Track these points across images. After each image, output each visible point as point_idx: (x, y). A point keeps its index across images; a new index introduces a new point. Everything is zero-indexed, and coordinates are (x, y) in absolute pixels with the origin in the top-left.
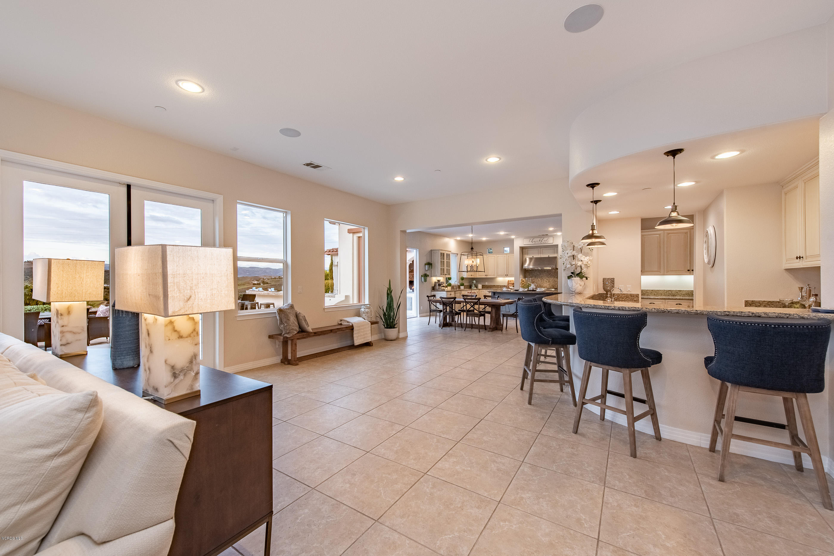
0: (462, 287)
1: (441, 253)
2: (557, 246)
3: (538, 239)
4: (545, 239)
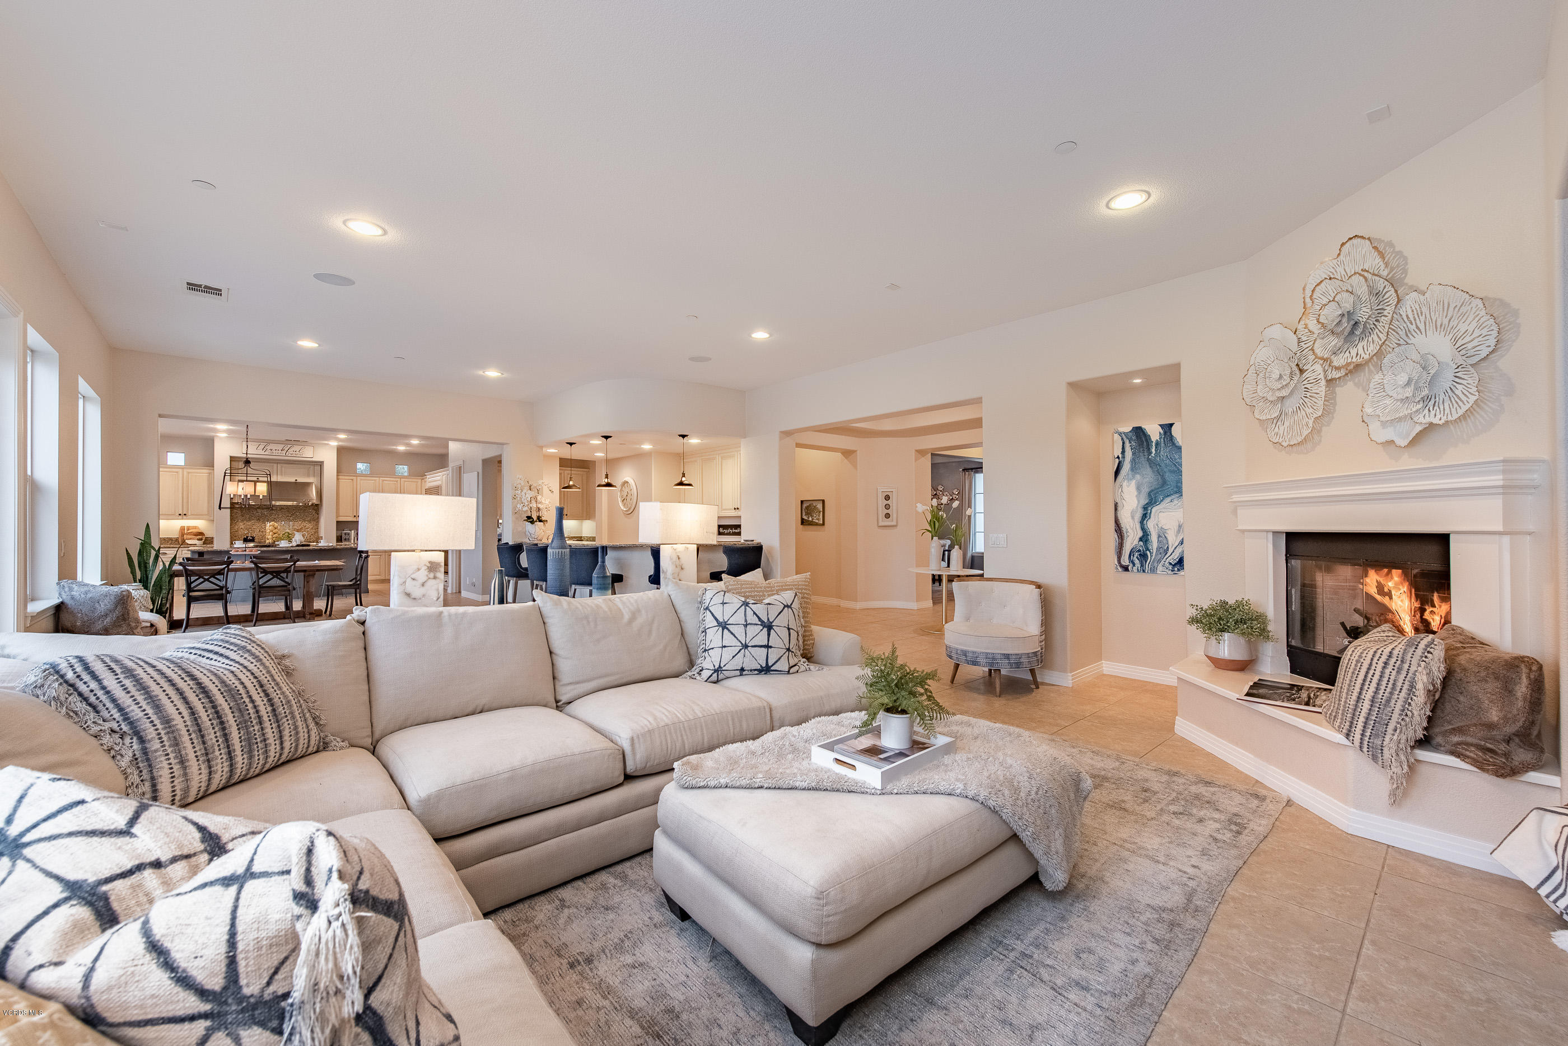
2: (321, 464)
3: (280, 447)
4: (296, 448)
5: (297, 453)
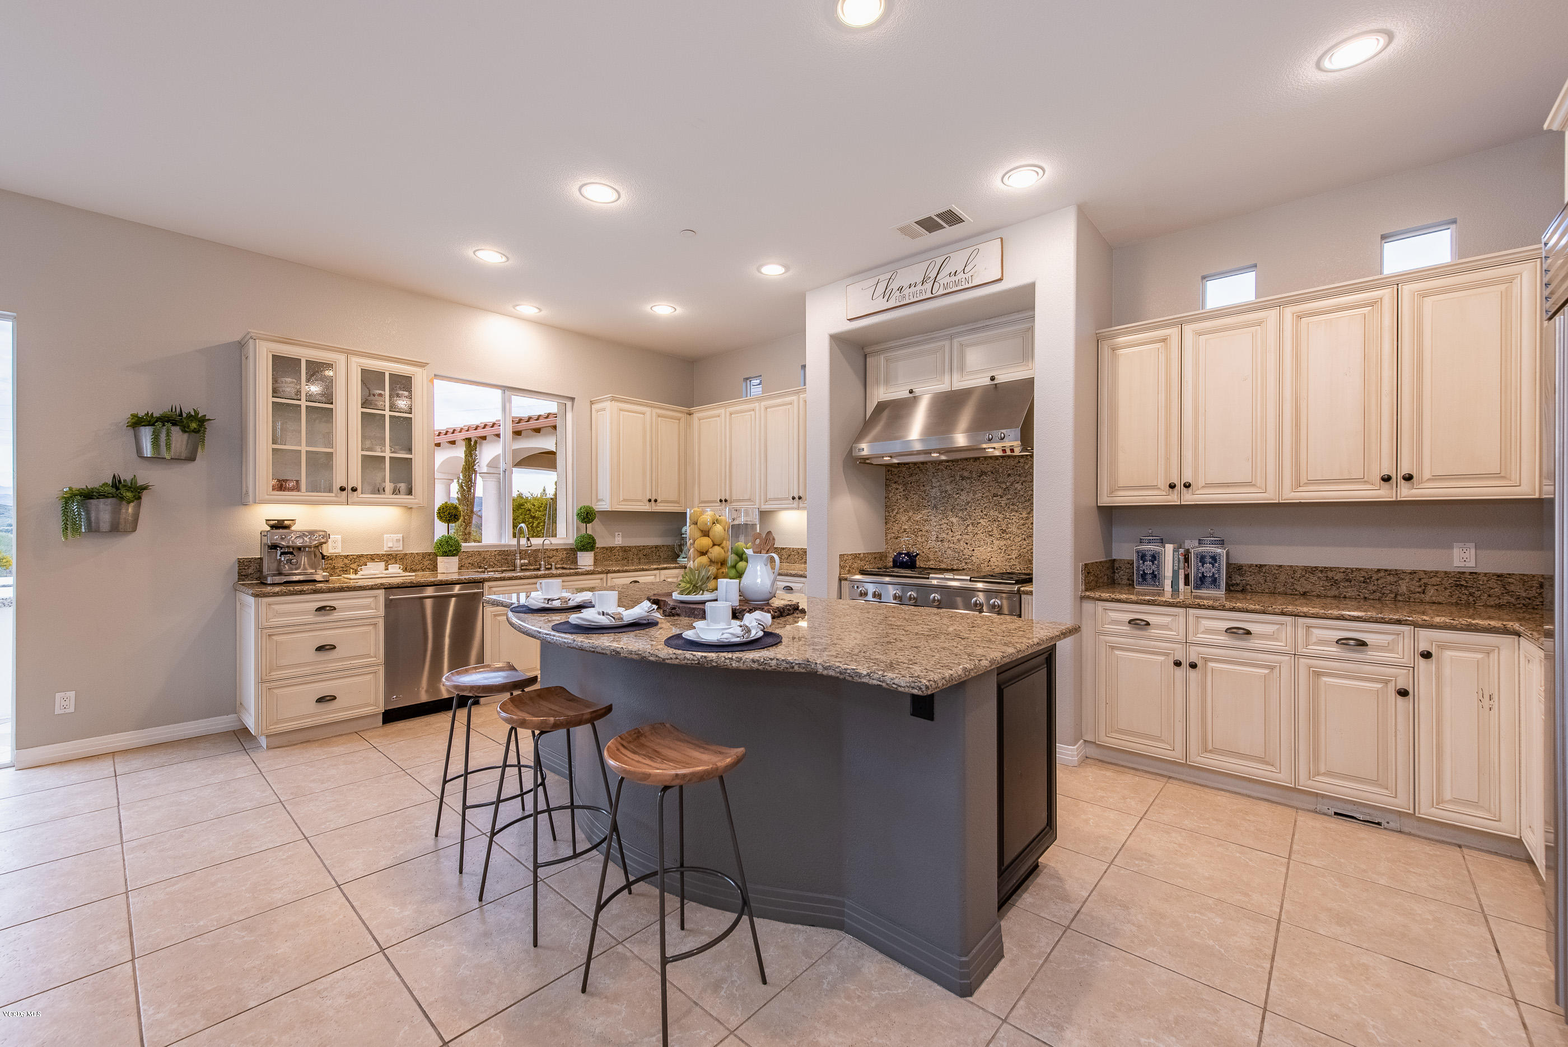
0: (586, 560)
1: (365, 373)
2: (1025, 299)
4: (956, 262)
5: (961, 276)
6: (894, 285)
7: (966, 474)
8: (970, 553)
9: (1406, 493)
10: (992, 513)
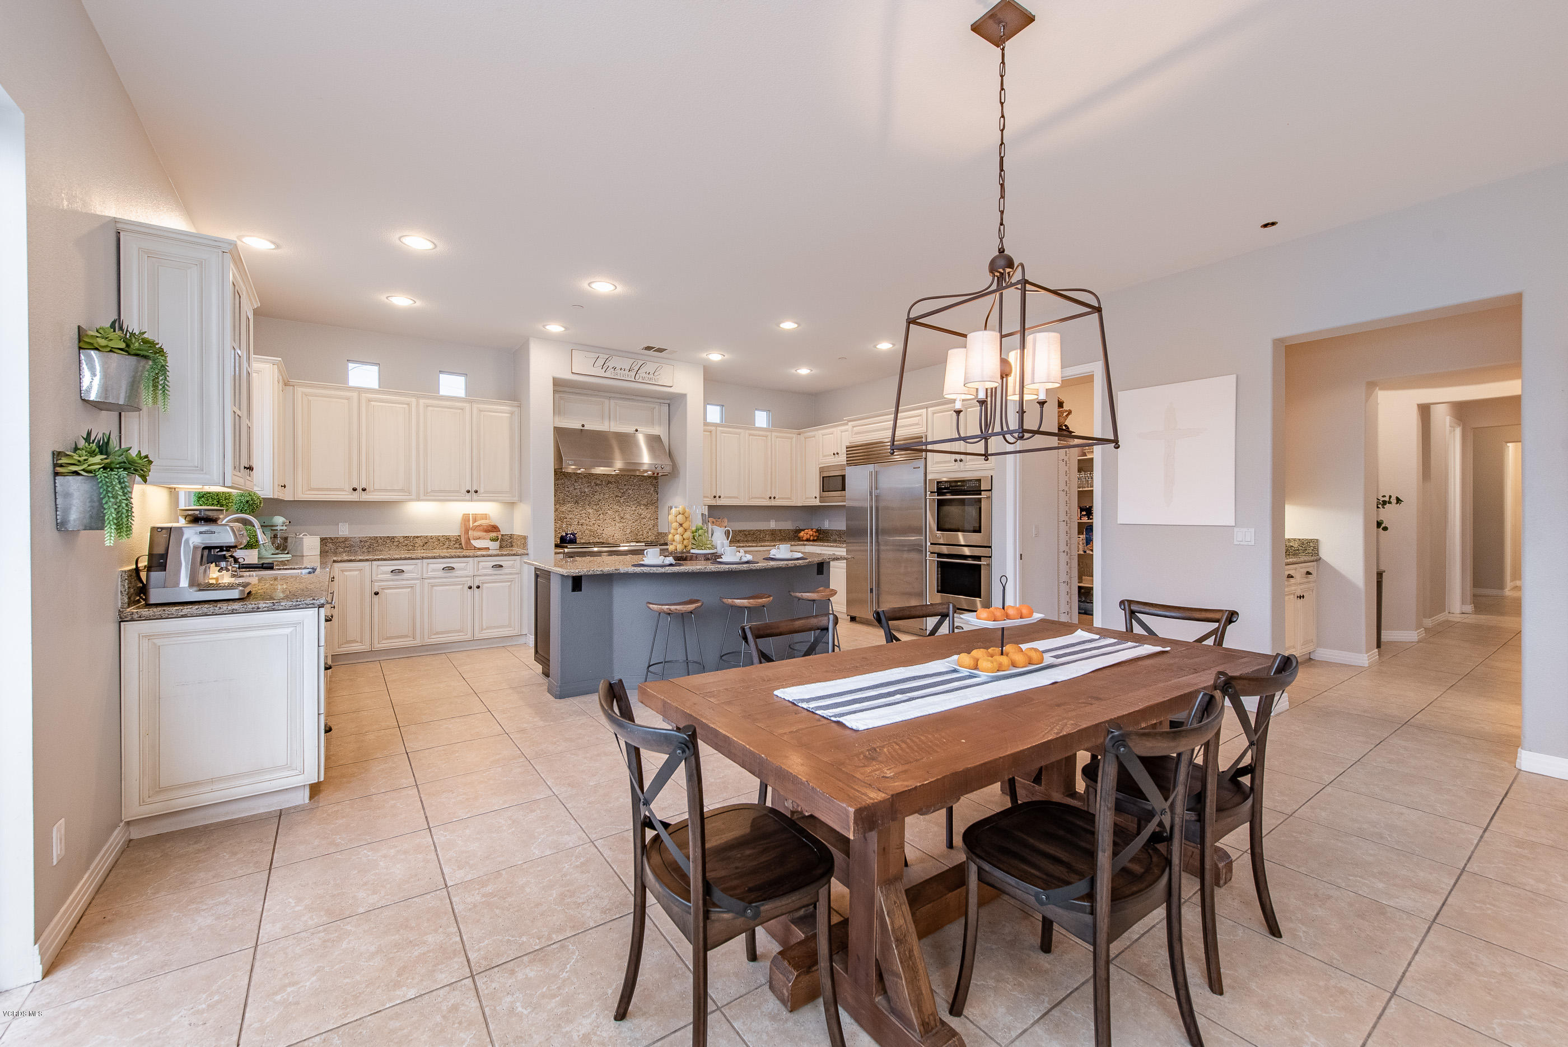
2: (677, 399)
3: (626, 364)
4: (650, 367)
5: (651, 376)
6: (611, 364)
7: (598, 482)
8: (601, 532)
9: (773, 503)
10: (615, 507)
